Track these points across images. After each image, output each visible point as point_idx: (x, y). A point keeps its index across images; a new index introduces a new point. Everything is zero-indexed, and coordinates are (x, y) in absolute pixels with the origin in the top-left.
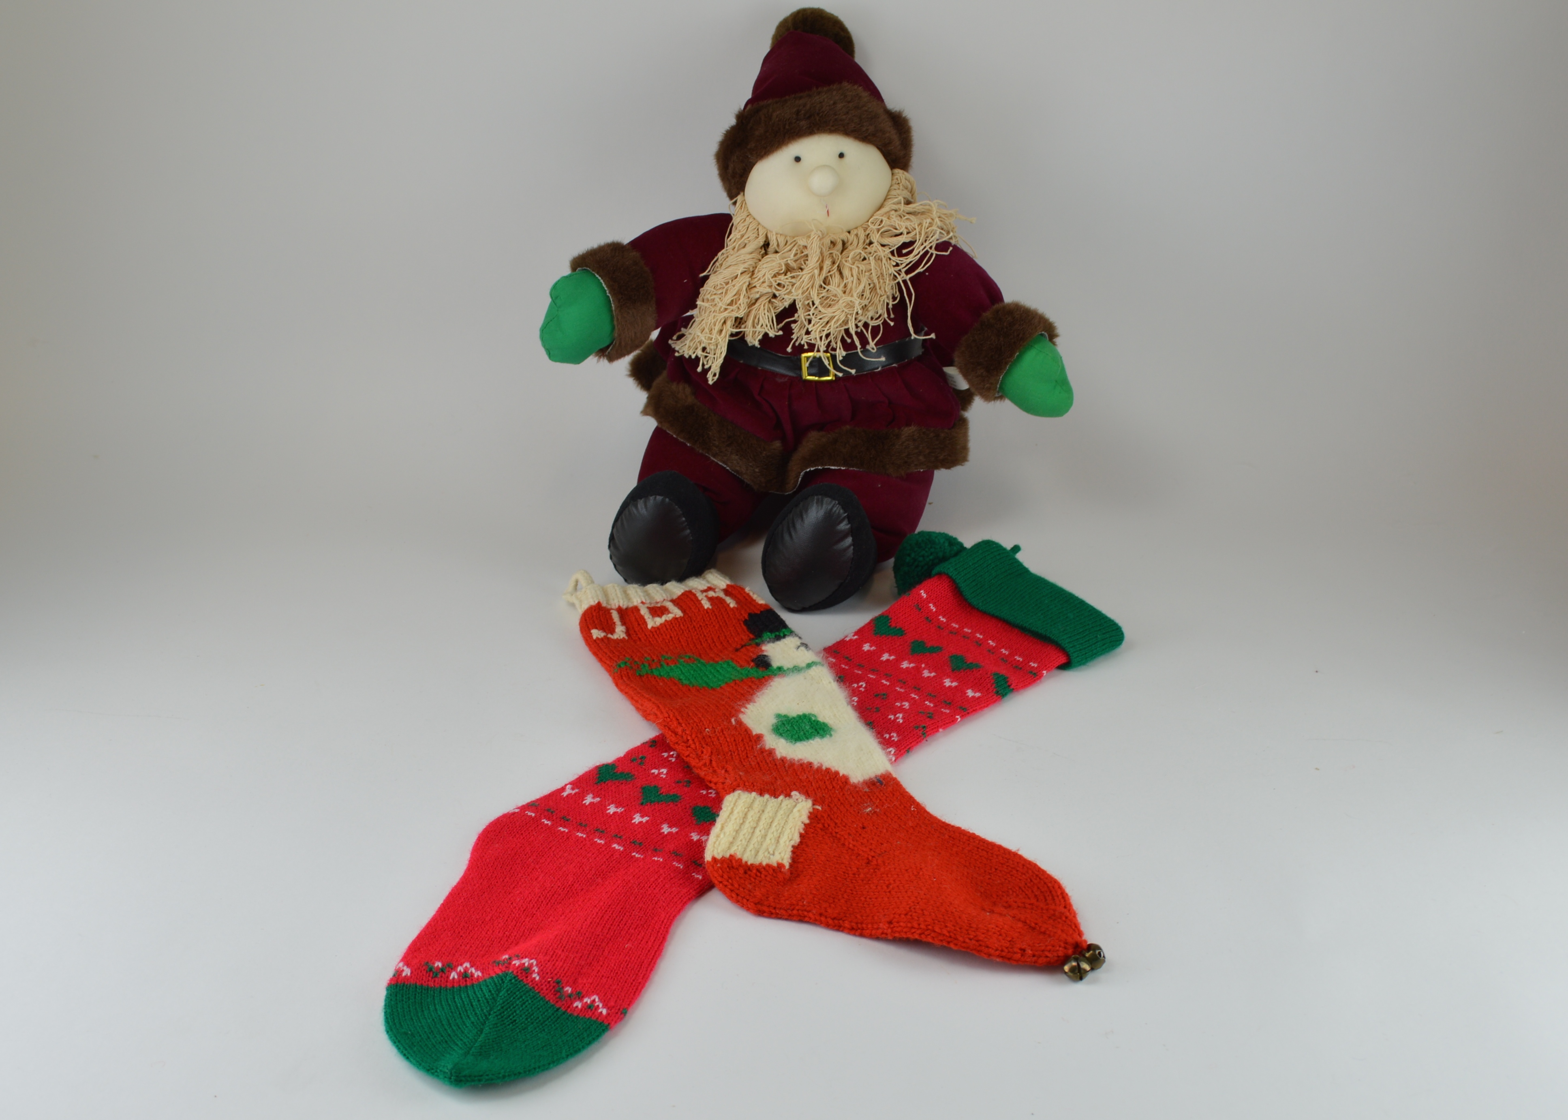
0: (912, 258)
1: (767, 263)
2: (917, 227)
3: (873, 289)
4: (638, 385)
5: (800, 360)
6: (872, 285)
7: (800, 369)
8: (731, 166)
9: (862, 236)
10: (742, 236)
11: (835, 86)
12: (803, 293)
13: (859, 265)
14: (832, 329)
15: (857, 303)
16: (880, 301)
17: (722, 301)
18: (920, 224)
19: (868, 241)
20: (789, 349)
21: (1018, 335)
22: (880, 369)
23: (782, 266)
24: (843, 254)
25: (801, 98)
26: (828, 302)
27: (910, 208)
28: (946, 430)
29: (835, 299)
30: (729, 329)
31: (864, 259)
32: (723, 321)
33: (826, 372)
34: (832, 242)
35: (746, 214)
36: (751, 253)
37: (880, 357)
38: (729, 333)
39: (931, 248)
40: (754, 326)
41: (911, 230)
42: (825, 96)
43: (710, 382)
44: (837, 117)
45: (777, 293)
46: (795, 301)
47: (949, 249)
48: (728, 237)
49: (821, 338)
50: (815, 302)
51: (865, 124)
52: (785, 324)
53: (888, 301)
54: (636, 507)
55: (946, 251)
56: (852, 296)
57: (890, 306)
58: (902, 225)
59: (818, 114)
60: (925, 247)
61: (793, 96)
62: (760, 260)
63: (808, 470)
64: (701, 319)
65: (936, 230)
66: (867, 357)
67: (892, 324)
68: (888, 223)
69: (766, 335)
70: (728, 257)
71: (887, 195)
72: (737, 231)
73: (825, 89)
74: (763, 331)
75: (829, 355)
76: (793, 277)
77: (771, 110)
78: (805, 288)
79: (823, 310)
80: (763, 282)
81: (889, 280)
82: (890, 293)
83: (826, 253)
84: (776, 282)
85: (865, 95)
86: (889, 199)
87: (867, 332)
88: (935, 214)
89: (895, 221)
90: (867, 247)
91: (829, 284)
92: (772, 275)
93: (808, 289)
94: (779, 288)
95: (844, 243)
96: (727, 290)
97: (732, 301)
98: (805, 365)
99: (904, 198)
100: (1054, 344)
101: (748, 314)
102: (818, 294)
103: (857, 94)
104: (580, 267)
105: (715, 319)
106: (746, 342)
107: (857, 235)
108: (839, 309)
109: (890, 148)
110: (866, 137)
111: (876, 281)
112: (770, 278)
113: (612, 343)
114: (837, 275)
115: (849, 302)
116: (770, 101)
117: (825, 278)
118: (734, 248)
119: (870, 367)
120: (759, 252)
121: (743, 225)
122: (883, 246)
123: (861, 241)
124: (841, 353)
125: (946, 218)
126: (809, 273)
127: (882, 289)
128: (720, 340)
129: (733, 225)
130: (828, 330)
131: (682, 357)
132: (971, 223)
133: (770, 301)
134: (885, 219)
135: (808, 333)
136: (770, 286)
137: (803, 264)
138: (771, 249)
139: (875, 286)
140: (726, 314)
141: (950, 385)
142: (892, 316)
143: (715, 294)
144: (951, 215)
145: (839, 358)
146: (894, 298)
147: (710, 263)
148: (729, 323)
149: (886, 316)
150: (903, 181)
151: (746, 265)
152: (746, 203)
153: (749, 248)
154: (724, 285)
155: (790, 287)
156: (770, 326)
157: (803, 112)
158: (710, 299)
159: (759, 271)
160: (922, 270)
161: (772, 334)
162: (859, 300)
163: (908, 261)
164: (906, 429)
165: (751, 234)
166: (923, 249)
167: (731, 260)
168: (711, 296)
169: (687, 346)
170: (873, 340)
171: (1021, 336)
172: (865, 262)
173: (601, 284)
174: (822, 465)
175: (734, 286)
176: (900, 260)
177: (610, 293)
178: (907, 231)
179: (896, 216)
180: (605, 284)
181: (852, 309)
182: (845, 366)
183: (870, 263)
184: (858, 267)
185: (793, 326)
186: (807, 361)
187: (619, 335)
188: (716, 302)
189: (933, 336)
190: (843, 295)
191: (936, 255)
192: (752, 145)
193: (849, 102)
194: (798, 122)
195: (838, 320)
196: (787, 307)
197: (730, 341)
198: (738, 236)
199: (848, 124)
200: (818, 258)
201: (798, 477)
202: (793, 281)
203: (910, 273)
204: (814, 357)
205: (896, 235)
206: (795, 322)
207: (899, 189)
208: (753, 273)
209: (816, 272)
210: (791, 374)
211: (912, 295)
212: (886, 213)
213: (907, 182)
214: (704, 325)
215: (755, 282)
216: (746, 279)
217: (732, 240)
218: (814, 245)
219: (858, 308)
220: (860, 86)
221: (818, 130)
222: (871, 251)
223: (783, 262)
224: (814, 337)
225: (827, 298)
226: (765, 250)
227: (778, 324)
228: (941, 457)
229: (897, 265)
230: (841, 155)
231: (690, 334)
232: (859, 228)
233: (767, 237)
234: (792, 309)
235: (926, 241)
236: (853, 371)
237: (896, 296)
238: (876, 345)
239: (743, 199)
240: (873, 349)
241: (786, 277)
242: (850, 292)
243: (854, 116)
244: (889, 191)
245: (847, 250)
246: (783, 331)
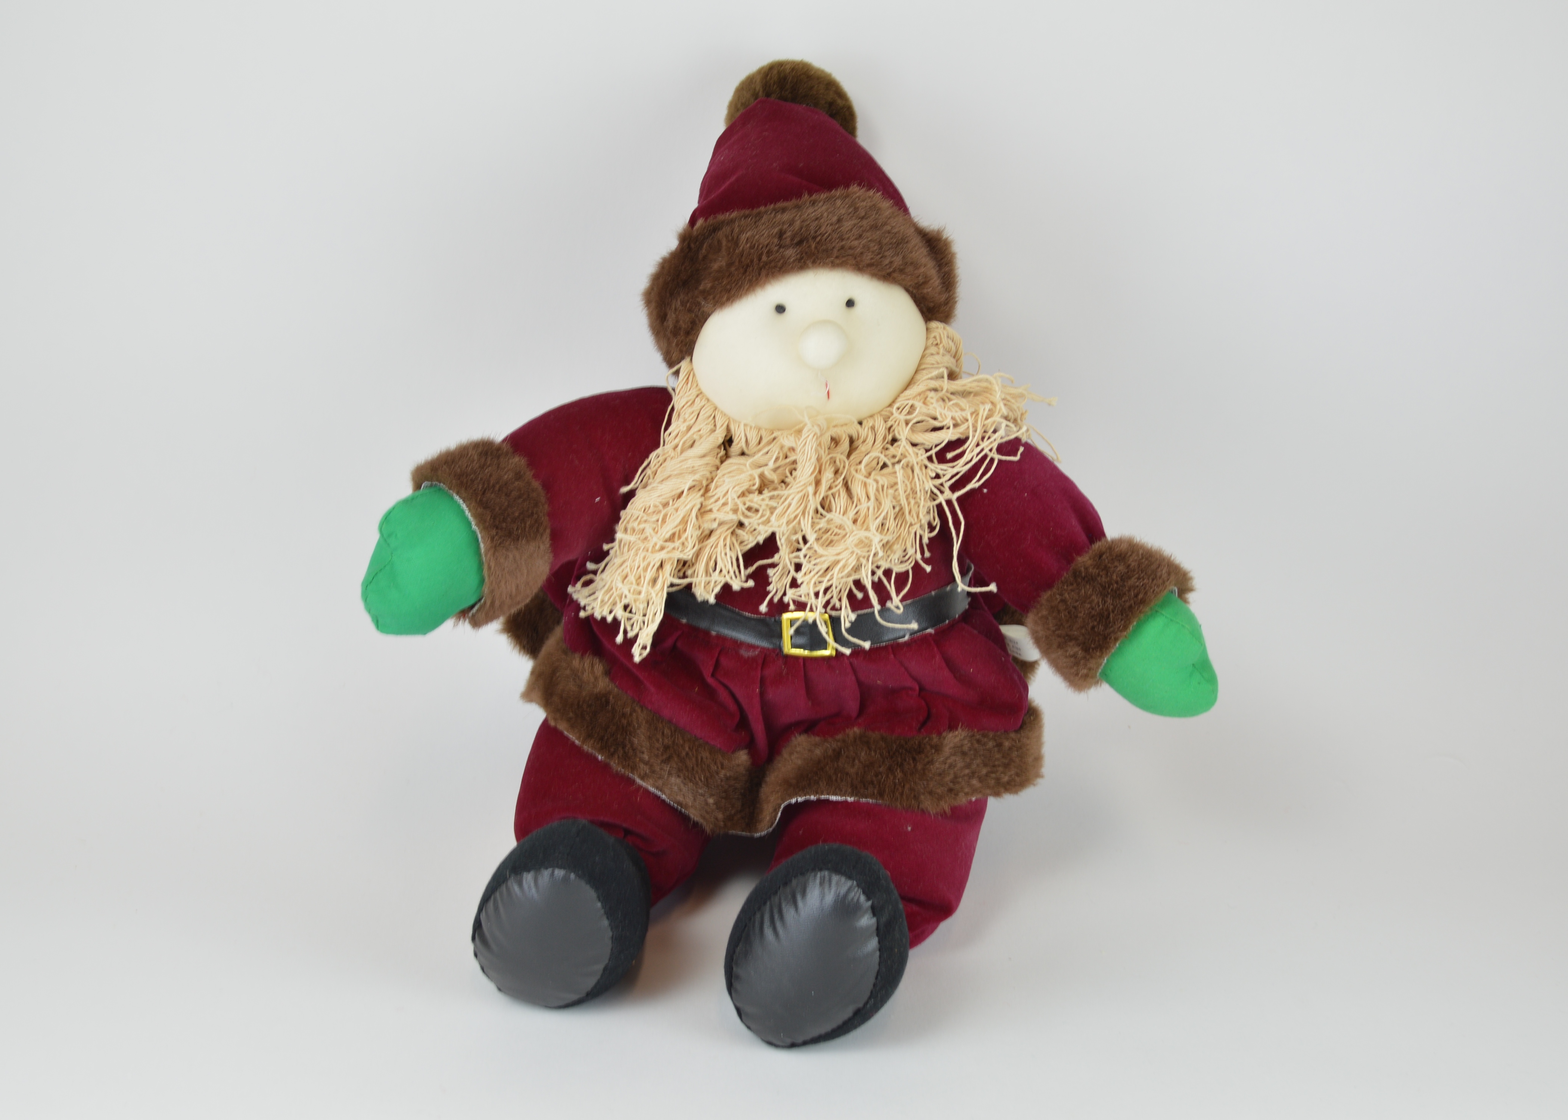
0: (961, 467)
1: (729, 472)
2: (969, 417)
3: (900, 514)
4: (514, 647)
5: (779, 623)
6: (897, 509)
7: (780, 636)
8: (671, 317)
9: (881, 430)
10: (689, 428)
11: (838, 192)
12: (788, 523)
13: (879, 478)
14: (834, 579)
15: (876, 539)
16: (909, 532)
17: (657, 532)
18: (975, 413)
19: (890, 438)
20: (763, 608)
21: (1136, 596)
22: (907, 638)
23: (754, 479)
24: (852, 457)
25: (784, 210)
26: (828, 538)
27: (957, 385)
28: (1013, 735)
29: (839, 531)
30: (667, 577)
31: (885, 466)
32: (658, 564)
33: (823, 645)
34: (833, 439)
35: (694, 392)
36: (704, 456)
37: (910, 623)
38: (668, 583)
39: (991, 450)
40: (707, 573)
41: (959, 421)
42: (824, 208)
43: (637, 659)
44: (844, 243)
45: (746, 521)
46: (773, 535)
47: (1018, 450)
48: (666, 429)
49: (817, 595)
50: (808, 537)
51: (887, 253)
52: (757, 569)
53: (922, 533)
54: (520, 884)
55: (1015, 455)
56: (867, 529)
57: (925, 541)
58: (946, 414)
59: (814, 238)
60: (982, 450)
61: (772, 206)
62: (718, 468)
63: (793, 801)
64: (622, 560)
65: (1000, 423)
66: (885, 620)
67: (928, 569)
68: (924, 410)
69: (727, 587)
70: (665, 460)
71: (920, 364)
72: (681, 419)
73: (823, 196)
74: (722, 581)
75: (827, 616)
76: (771, 498)
77: (736, 230)
78: (793, 516)
79: (820, 551)
80: (724, 504)
81: (925, 499)
82: (925, 522)
83: (825, 458)
84: (745, 504)
85: (886, 205)
86: (924, 369)
87: (889, 582)
88: (998, 396)
89: (936, 408)
90: (889, 446)
91: (829, 510)
92: (740, 493)
93: (796, 517)
94: (749, 514)
95: (852, 441)
96: (665, 516)
97: (674, 535)
98: (788, 632)
99: (947, 368)
100: (1186, 601)
101: (698, 555)
102: (813, 524)
103: (874, 205)
104: (428, 480)
105: (646, 563)
106: (693, 596)
107: (873, 428)
108: (847, 549)
109: (925, 291)
110: (889, 274)
111: (904, 502)
112: (736, 498)
113: (480, 600)
114: (843, 493)
115: (864, 539)
116: (734, 214)
117: (823, 498)
118: (676, 447)
119: (890, 636)
120: (716, 452)
121: (690, 410)
122: (914, 445)
123: (880, 438)
124: (848, 617)
125: (1013, 401)
126: (798, 492)
127: (914, 513)
128: (654, 595)
129: (673, 409)
130: (829, 581)
131: (591, 618)
132: (1049, 405)
133: (733, 533)
134: (918, 405)
135: (794, 584)
136: (735, 511)
137: (788, 474)
138: (735, 449)
139: (901, 509)
140: (663, 555)
141: (1009, 652)
142: (927, 554)
143: (645, 521)
144: (1022, 396)
145: (845, 624)
146: (931, 528)
147: (637, 471)
148: (668, 568)
149: (919, 556)
150: (945, 341)
151: (697, 477)
152: (694, 375)
153: (699, 450)
154: (661, 507)
155: (768, 513)
156: (735, 572)
157: (788, 234)
158: (637, 529)
159: (716, 488)
160: (977, 485)
161: (736, 586)
162: (878, 534)
163: (955, 471)
164: (951, 735)
165: (703, 425)
166: (978, 455)
167: (671, 466)
168: (639, 524)
169: (599, 600)
170: (898, 592)
171: (1140, 596)
172: (885, 471)
173: (463, 512)
174: (816, 793)
175: (677, 510)
176: (942, 470)
177: (477, 525)
178: (954, 422)
179: (937, 401)
180: (470, 510)
181: (866, 549)
182: (853, 636)
183: (895, 473)
184: (877, 482)
185: (770, 572)
186: (791, 626)
187: (492, 591)
188: (648, 534)
189: (993, 587)
190: (854, 527)
191: (1000, 461)
192: (706, 284)
193: (862, 218)
194: (781, 250)
195: (844, 567)
196: (761, 542)
197: (669, 594)
198: (683, 428)
199: (862, 253)
200: (813, 466)
201: (776, 811)
202: (773, 503)
203: (959, 489)
204: (805, 622)
205: (935, 429)
206: (773, 565)
207: (938, 353)
208: (707, 490)
209: (811, 489)
210: (764, 644)
211: (960, 524)
212: (920, 394)
213: (950, 342)
214: (628, 569)
215: (710, 504)
216: (694, 500)
217: (673, 435)
218: (808, 447)
219: (876, 546)
220: (878, 191)
221: (814, 262)
222: (895, 453)
223: (756, 473)
224: (805, 592)
225: (827, 531)
226: (725, 449)
227: (746, 567)
228: (1006, 779)
229: (938, 476)
230: (850, 303)
231: (602, 580)
232: (876, 417)
233: (728, 429)
234: (769, 546)
235: (983, 438)
236: (867, 645)
237: (934, 524)
238: (902, 601)
239: (689, 368)
240: (898, 607)
241: (761, 497)
242: (864, 522)
243: (870, 241)
244: (923, 357)
245: (857, 452)
246: (755, 580)
